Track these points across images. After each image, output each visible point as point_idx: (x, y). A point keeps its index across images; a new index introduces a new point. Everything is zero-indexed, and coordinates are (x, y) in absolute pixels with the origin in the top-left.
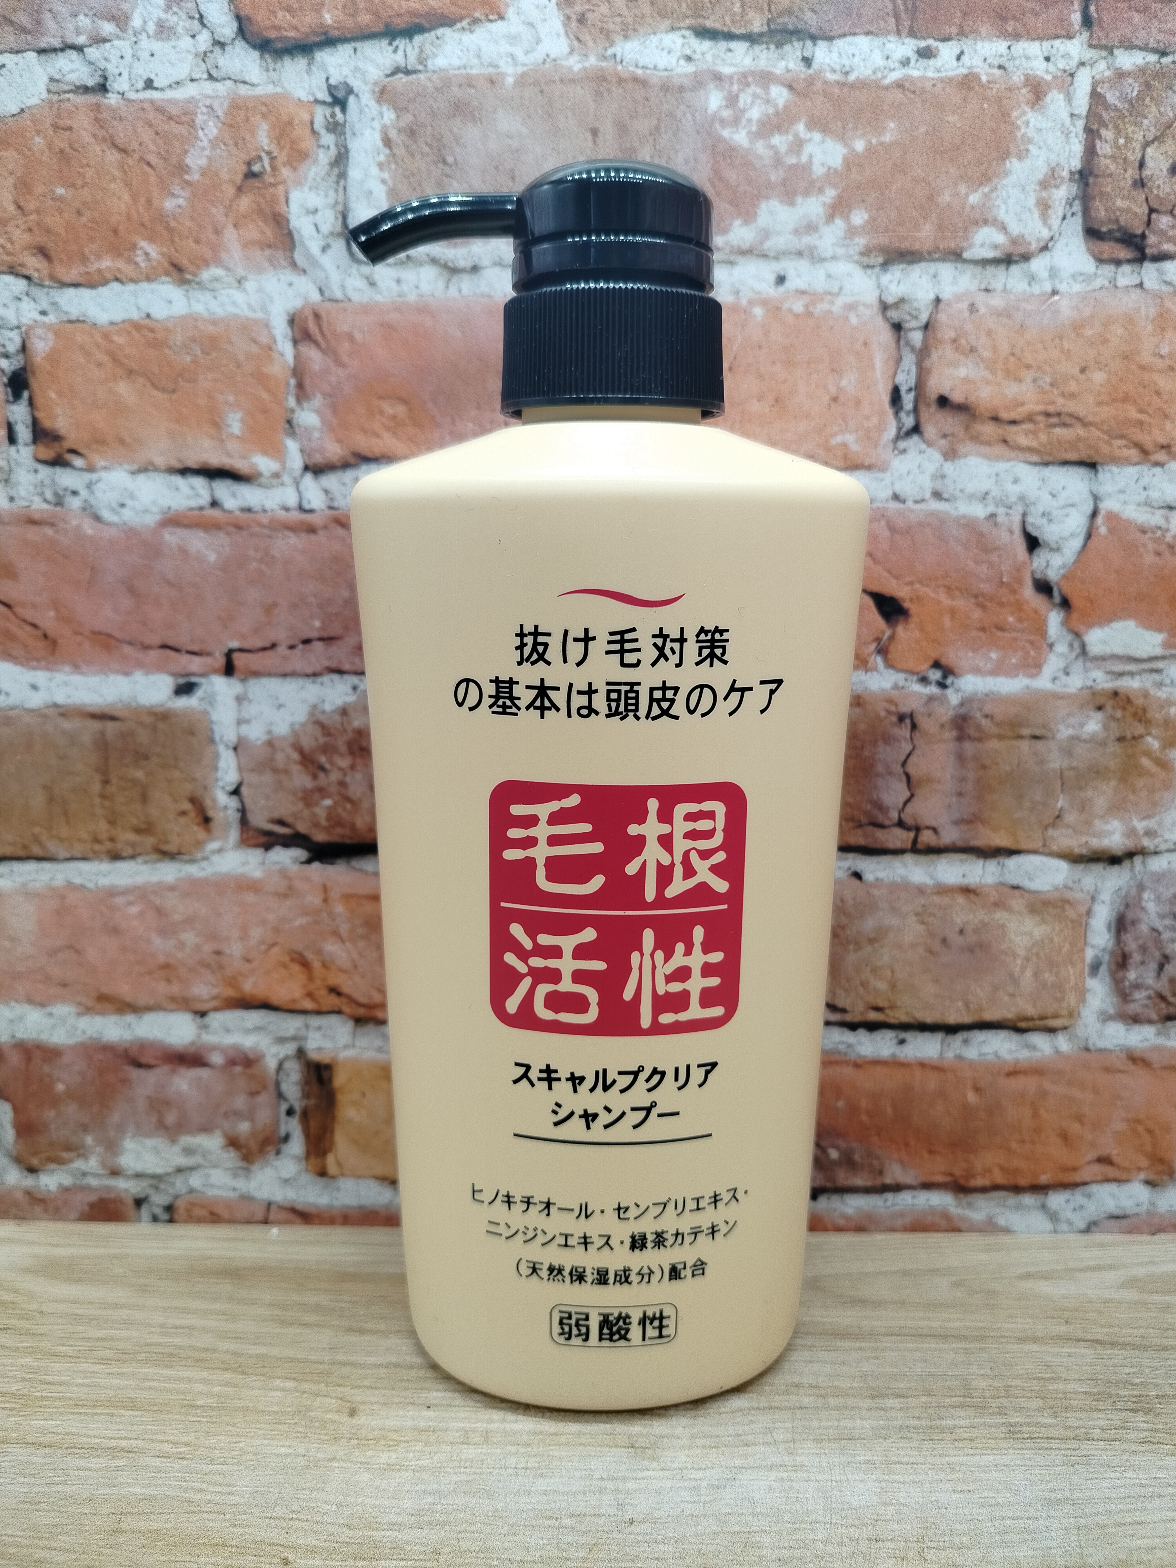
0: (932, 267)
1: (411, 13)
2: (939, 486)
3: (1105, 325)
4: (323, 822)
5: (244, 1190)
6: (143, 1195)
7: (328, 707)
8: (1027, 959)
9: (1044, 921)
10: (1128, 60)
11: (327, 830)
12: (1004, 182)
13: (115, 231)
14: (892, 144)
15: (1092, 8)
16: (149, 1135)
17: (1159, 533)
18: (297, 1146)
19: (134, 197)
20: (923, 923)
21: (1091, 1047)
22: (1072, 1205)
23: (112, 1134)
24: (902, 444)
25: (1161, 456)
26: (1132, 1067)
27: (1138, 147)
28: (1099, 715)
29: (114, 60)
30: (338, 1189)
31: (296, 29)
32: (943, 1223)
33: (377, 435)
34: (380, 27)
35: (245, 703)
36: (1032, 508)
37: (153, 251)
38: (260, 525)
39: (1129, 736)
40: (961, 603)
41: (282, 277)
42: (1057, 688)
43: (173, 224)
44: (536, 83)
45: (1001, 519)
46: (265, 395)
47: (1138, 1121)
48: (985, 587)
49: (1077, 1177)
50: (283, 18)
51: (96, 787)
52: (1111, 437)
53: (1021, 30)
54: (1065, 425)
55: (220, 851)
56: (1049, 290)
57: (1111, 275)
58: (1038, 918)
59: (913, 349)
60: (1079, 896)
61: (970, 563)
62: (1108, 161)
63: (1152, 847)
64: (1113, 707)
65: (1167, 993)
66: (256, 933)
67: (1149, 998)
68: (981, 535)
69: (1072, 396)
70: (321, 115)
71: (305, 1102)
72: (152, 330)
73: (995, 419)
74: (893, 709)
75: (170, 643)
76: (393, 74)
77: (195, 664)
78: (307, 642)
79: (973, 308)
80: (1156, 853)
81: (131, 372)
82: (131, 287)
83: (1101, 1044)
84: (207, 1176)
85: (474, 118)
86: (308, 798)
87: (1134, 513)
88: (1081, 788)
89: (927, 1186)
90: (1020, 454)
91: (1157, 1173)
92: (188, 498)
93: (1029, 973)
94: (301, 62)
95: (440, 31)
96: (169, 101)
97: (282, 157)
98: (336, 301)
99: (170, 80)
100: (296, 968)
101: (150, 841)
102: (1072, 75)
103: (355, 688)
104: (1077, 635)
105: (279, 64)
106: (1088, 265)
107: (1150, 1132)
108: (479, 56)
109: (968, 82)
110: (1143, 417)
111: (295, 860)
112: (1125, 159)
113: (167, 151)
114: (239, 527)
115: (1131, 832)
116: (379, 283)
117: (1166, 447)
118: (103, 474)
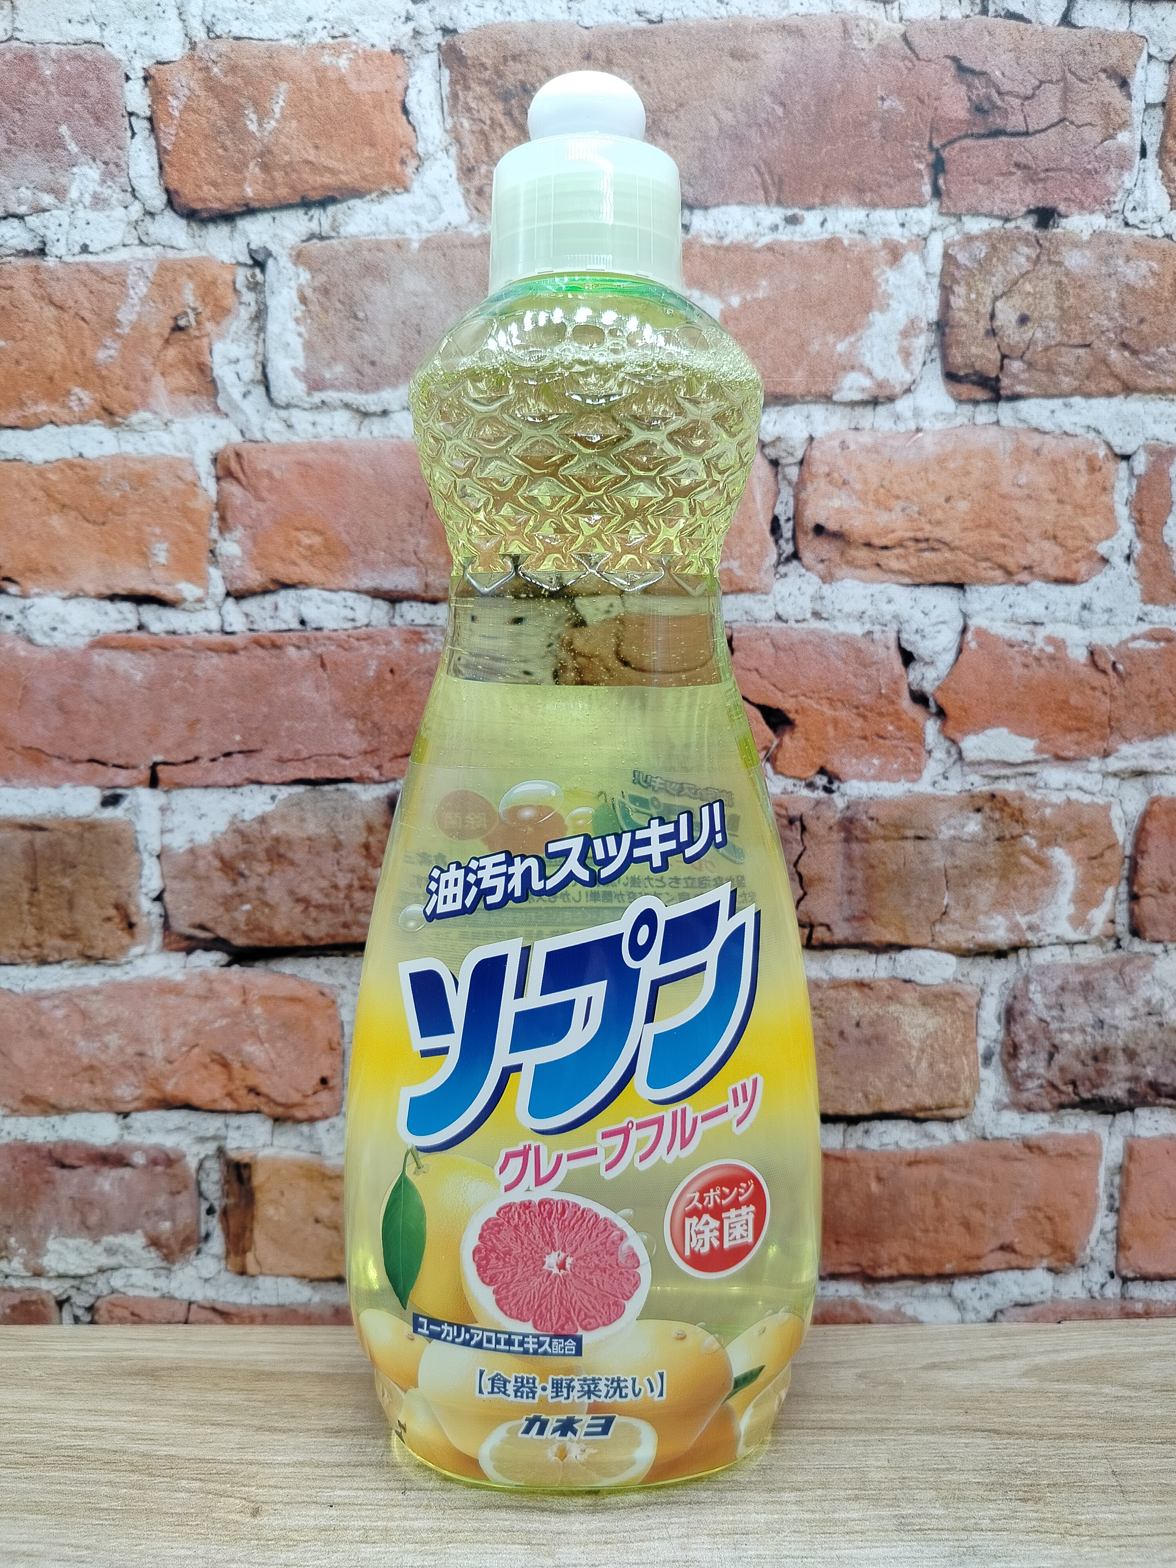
0: (805, 409)
1: (324, 187)
2: (818, 608)
3: (967, 459)
4: (243, 927)
5: (165, 1290)
6: (65, 1297)
7: (247, 816)
8: (922, 1051)
9: (936, 1013)
10: (976, 226)
11: (246, 933)
12: (868, 332)
13: (51, 379)
14: (764, 300)
15: (941, 181)
16: (71, 1236)
17: (1026, 647)
18: (217, 1244)
19: (69, 348)
20: (820, 1016)
21: (988, 1136)
22: (978, 1293)
23: (35, 1235)
24: (782, 569)
25: (1024, 576)
26: (1028, 1155)
27: (989, 302)
28: (979, 817)
29: (53, 228)
30: (257, 1288)
31: (220, 200)
32: (853, 1314)
33: (295, 563)
34: (298, 199)
35: (169, 813)
36: (906, 626)
37: (86, 396)
38: (184, 646)
39: (1008, 836)
40: (843, 714)
41: (206, 420)
42: (937, 792)
43: (104, 372)
44: (439, 247)
45: (877, 636)
46: (189, 527)
47: (1039, 1209)
48: (865, 699)
49: (982, 1266)
50: (208, 191)
51: (25, 895)
52: (977, 560)
53: (877, 200)
54: (933, 549)
55: (143, 955)
56: (914, 428)
57: (969, 414)
58: (930, 1011)
59: (790, 483)
60: (968, 988)
61: (850, 676)
62: (962, 314)
63: (1036, 941)
64: (992, 809)
65: (1059, 1083)
66: (178, 1035)
67: (1041, 1086)
68: (860, 650)
69: (939, 523)
70: (242, 276)
71: (225, 1201)
72: (84, 469)
73: (868, 545)
74: (784, 812)
75: (98, 757)
76: (308, 240)
77: (121, 777)
78: (228, 755)
79: (844, 445)
80: (1040, 947)
81: (64, 506)
82: (66, 429)
83: (997, 1133)
84: (130, 1276)
85: (382, 278)
86: (228, 903)
87: (1000, 629)
88: (965, 886)
89: (835, 1276)
90: (893, 576)
91: (1059, 1260)
92: (116, 621)
93: (924, 1064)
94: (224, 230)
95: (352, 202)
96: (103, 264)
97: (206, 312)
98: (256, 442)
99: (104, 246)
100: (217, 1068)
101: (76, 946)
102: (925, 239)
103: (273, 798)
104: (954, 742)
105: (204, 232)
106: (950, 405)
107: (1049, 1219)
108: (387, 225)
109: (832, 245)
110: (1005, 541)
111: (216, 963)
112: (977, 312)
113: (100, 308)
114: (165, 649)
115: (1014, 927)
116: (296, 426)
117: (1028, 568)
118: (36, 600)
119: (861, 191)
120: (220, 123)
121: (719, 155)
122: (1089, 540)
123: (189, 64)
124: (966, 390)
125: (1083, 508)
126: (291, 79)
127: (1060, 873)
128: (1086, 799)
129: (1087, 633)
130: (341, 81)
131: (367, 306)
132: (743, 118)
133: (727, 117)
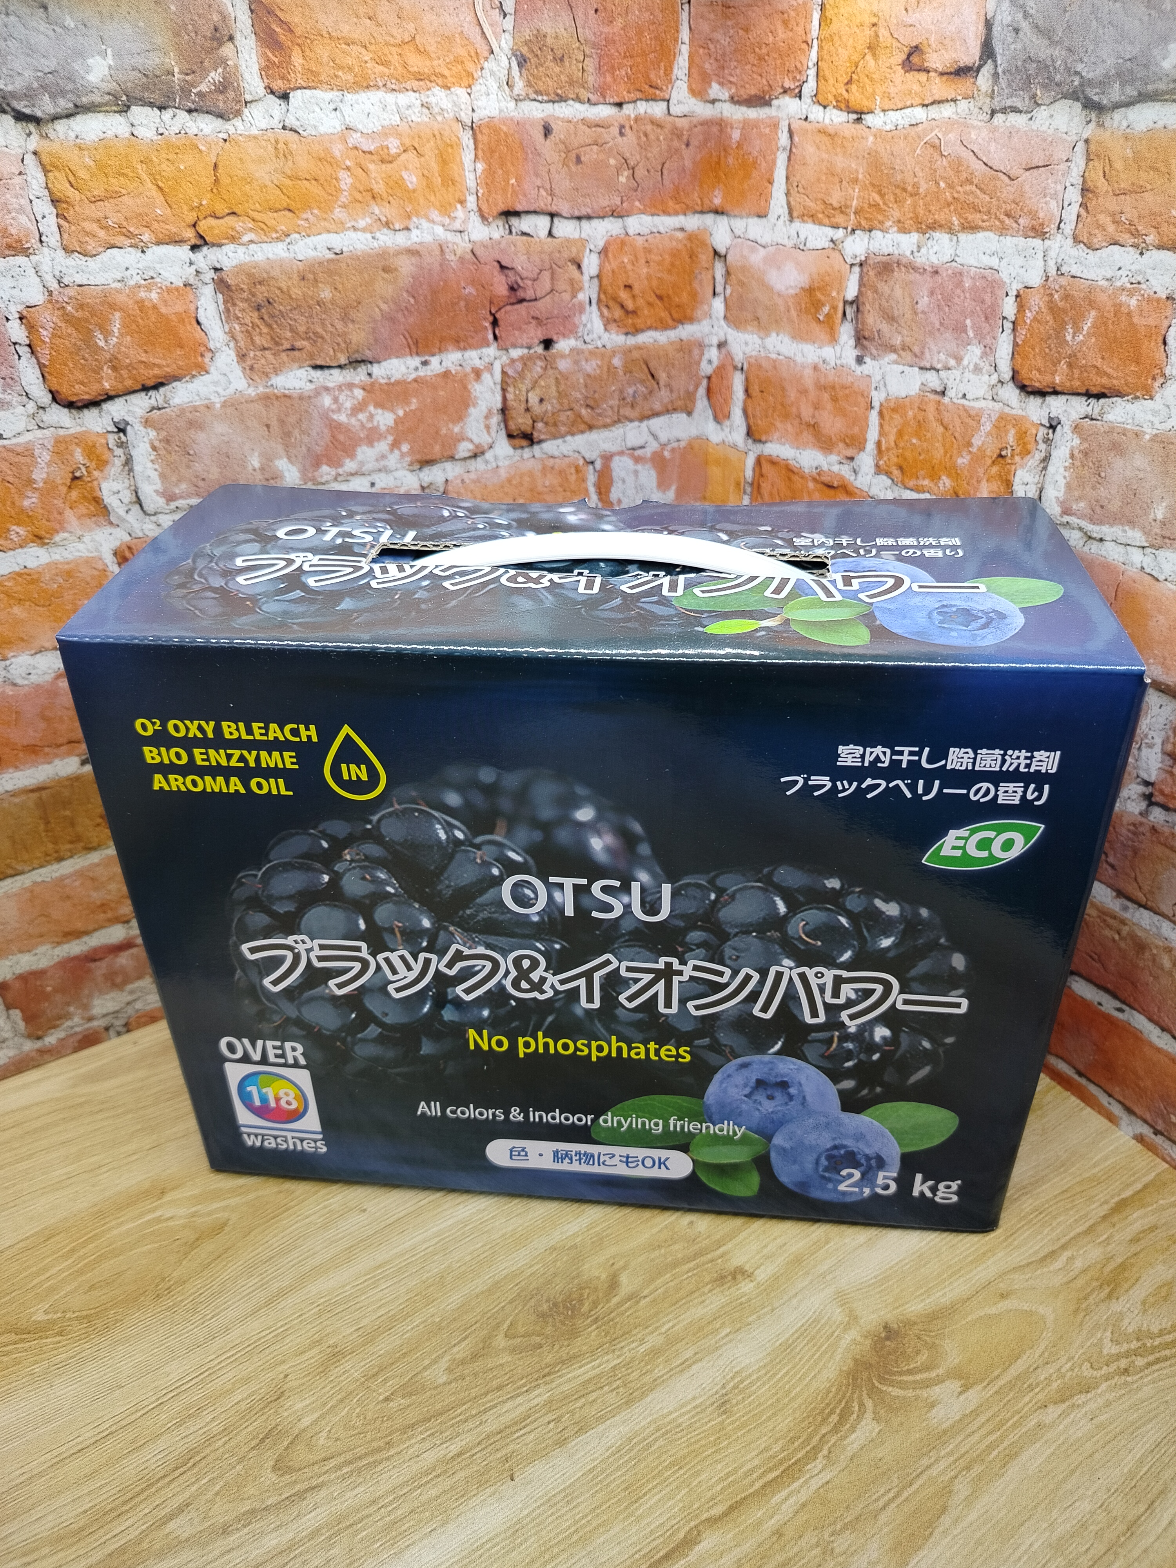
119: (458, 342)
120: (79, 343)
121: (383, 330)
123: (50, 306)
124: (517, 442)
126: (121, 309)
130: (155, 307)
131: (194, 446)
132: (393, 306)
133: (384, 307)
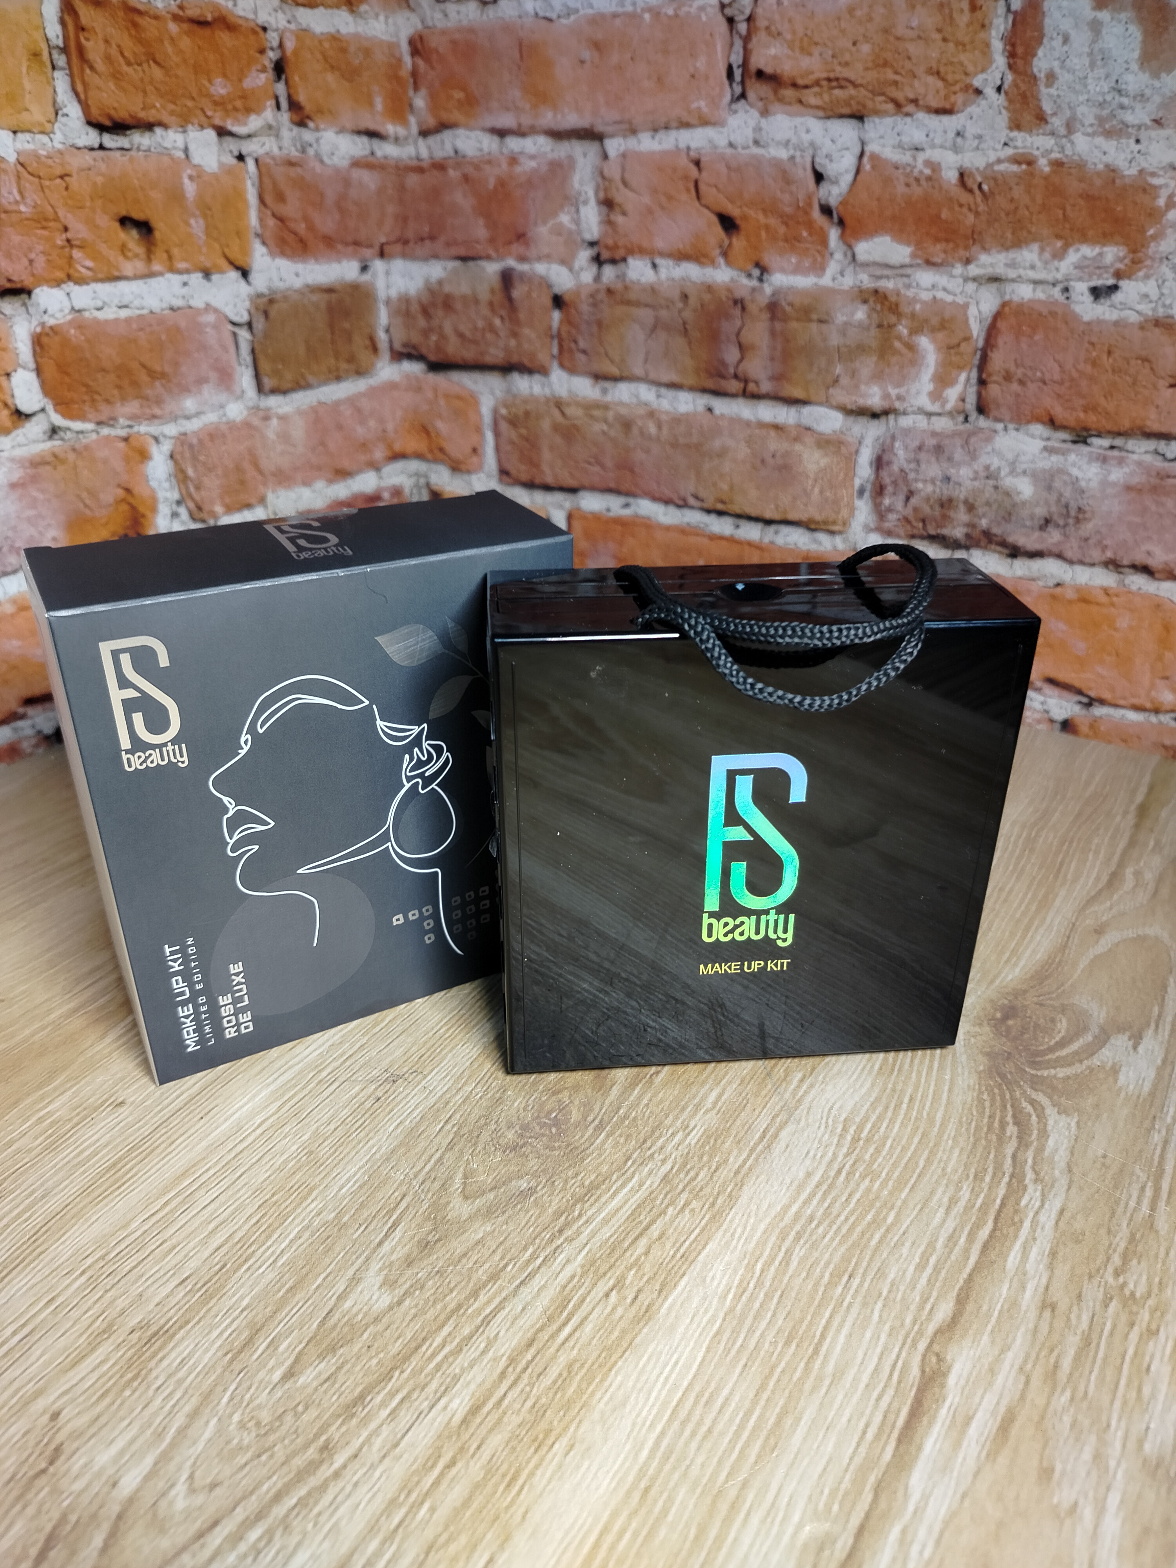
2: (758, 136)
3: (871, 6)
4: (434, 349)
7: (433, 280)
8: (816, 481)
9: (826, 455)
17: (909, 169)
20: (749, 447)
24: (735, 106)
25: (910, 108)
28: (865, 307)
35: (390, 275)
36: (819, 151)
39: (886, 324)
40: (773, 222)
42: (836, 285)
45: (798, 160)
48: (788, 210)
52: (874, 95)
54: (841, 87)
55: (382, 366)
58: (822, 452)
59: (741, 37)
60: (850, 439)
61: (778, 192)
63: (901, 409)
64: (875, 302)
65: (911, 518)
66: (398, 415)
67: (897, 519)
68: (785, 172)
69: (847, 64)
73: (794, 85)
74: (731, 296)
75: (357, 241)
77: (368, 254)
78: (423, 239)
79: (779, 3)
80: (905, 413)
81: (333, 67)
82: (330, 11)
86: (426, 334)
87: (889, 153)
88: (852, 361)
90: (811, 111)
92: (362, 149)
93: (816, 491)
98: (430, 28)
100: (423, 435)
101: (354, 367)
103: (445, 268)
104: (850, 247)
110: (897, 77)
111: (421, 371)
114: (383, 169)
115: (886, 396)
117: (915, 101)
118: (324, 133)
122: (966, 74)
125: (964, 45)
127: (924, 357)
128: (949, 298)
129: (960, 157)
